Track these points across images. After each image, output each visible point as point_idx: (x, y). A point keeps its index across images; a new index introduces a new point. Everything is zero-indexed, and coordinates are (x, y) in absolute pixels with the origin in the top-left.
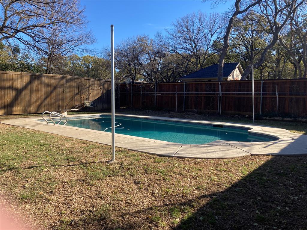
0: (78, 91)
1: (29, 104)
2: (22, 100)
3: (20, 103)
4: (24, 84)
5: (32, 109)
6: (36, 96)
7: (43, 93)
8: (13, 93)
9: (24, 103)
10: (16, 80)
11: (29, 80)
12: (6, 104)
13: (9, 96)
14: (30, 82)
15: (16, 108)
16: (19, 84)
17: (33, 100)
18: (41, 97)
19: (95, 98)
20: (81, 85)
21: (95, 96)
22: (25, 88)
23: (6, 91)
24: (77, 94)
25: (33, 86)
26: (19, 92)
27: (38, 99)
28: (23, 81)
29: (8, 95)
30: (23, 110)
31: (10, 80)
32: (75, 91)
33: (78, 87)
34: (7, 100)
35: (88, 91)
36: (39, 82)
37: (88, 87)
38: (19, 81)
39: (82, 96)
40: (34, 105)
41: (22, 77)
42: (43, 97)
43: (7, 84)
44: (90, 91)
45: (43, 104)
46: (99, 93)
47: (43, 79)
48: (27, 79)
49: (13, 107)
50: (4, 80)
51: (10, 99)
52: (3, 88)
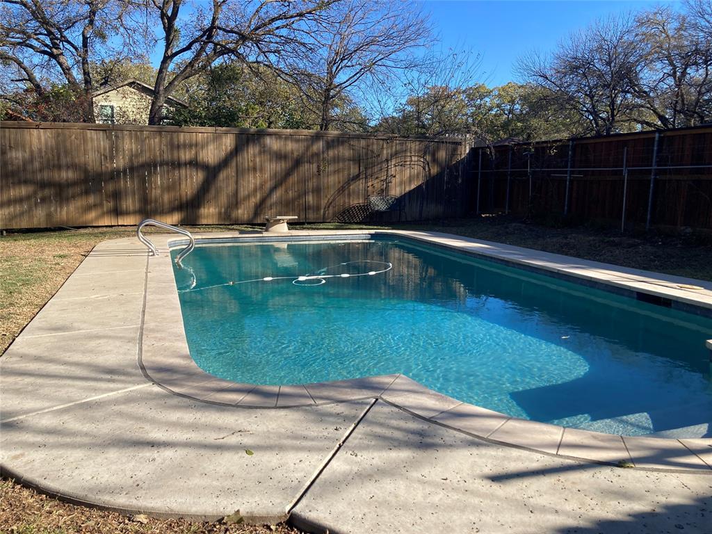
0: (356, 171)
1: (235, 202)
2: (218, 192)
3: (215, 197)
4: (223, 154)
5: (243, 212)
6: (251, 182)
7: (267, 175)
8: (199, 174)
9: (223, 199)
10: (204, 145)
11: (233, 146)
12: (184, 199)
13: (191, 182)
14: (236, 151)
15: (206, 210)
16: (211, 155)
17: (243, 193)
18: (262, 186)
19: (408, 189)
20: (367, 154)
21: (408, 184)
22: (224, 163)
23: (183, 171)
24: (357, 177)
25: (243, 158)
26: (212, 172)
27: (255, 190)
28: (218, 148)
29: (187, 180)
30: (220, 213)
31: (191, 146)
32: (349, 169)
33: (357, 160)
34: (187, 192)
35: (387, 171)
36: (257, 149)
37: (387, 160)
38: (211, 147)
39: (370, 184)
40: (246, 204)
41: (217, 137)
42: (268, 186)
43: (186, 155)
44: (392, 171)
45: (268, 203)
46: (418, 174)
47: (268, 141)
48: (228, 142)
49: (199, 207)
50: (178, 147)
51: (192, 188)
52: (177, 165)
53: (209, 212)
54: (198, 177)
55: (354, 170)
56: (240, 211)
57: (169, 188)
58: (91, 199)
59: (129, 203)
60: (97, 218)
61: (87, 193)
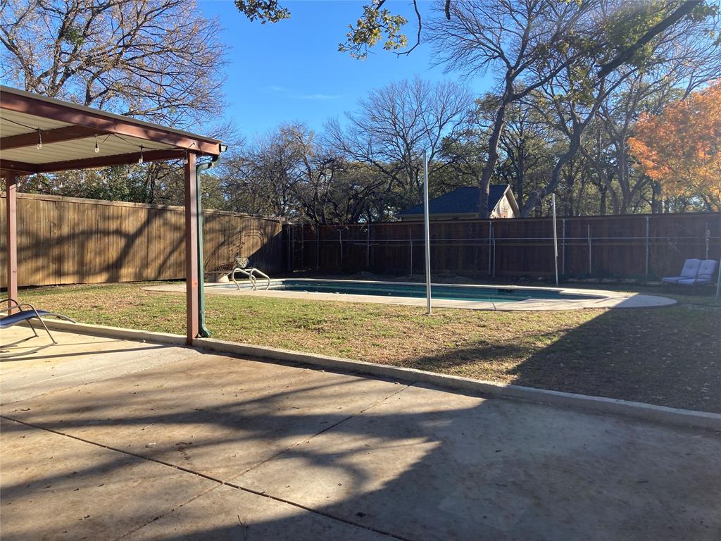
0: (223, 240)
1: (145, 265)
2: (134, 256)
3: (133, 260)
4: (139, 224)
5: (150, 272)
6: (157, 247)
7: (168, 242)
8: (122, 241)
9: (138, 262)
10: (126, 217)
11: (146, 217)
12: (111, 261)
13: (115, 247)
14: (148, 222)
15: (126, 270)
16: (130, 226)
17: (152, 255)
18: (164, 249)
19: (251, 253)
20: (229, 227)
21: (251, 249)
22: (139, 232)
23: (111, 238)
24: (223, 244)
25: (153, 228)
26: (131, 239)
27: (160, 254)
28: (137, 220)
29: (113, 245)
30: (136, 274)
31: (117, 218)
32: (219, 238)
33: (223, 231)
34: (113, 255)
35: (240, 239)
36: (162, 221)
37: (240, 232)
38: (131, 218)
39: (230, 249)
40: (153, 264)
41: (136, 211)
42: (168, 250)
43: (113, 225)
44: (243, 240)
45: (168, 264)
46: (257, 243)
47: (169, 215)
48: (143, 215)
49: (121, 267)
50: (109, 218)
51: (117, 251)
52: (107, 233)
53: (127, 272)
54: (121, 243)
55: (221, 239)
56: (149, 271)
57: (100, 252)
58: (40, 262)
59: (69, 266)
60: (44, 279)
61: (36, 256)
